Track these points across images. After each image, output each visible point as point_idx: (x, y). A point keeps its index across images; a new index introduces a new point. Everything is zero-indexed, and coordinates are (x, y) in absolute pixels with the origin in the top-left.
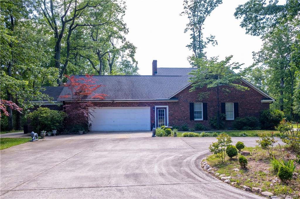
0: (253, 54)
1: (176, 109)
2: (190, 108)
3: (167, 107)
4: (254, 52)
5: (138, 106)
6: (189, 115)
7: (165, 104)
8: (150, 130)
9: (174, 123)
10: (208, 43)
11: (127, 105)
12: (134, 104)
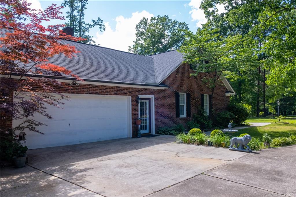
0: (129, 48)
1: (162, 101)
2: (176, 100)
3: (152, 97)
4: (130, 47)
5: (116, 94)
6: (175, 110)
7: (150, 92)
8: (131, 136)
9: (160, 123)
10: (92, 27)
11: (98, 91)
12: (108, 90)
